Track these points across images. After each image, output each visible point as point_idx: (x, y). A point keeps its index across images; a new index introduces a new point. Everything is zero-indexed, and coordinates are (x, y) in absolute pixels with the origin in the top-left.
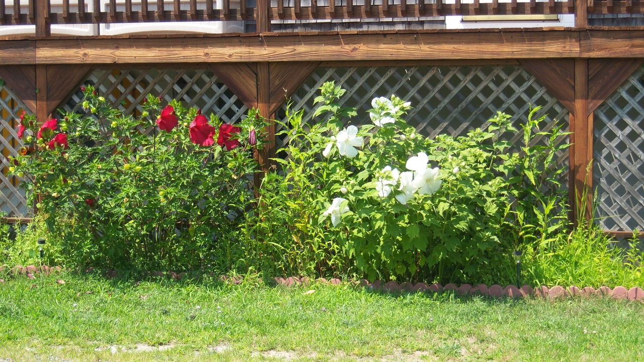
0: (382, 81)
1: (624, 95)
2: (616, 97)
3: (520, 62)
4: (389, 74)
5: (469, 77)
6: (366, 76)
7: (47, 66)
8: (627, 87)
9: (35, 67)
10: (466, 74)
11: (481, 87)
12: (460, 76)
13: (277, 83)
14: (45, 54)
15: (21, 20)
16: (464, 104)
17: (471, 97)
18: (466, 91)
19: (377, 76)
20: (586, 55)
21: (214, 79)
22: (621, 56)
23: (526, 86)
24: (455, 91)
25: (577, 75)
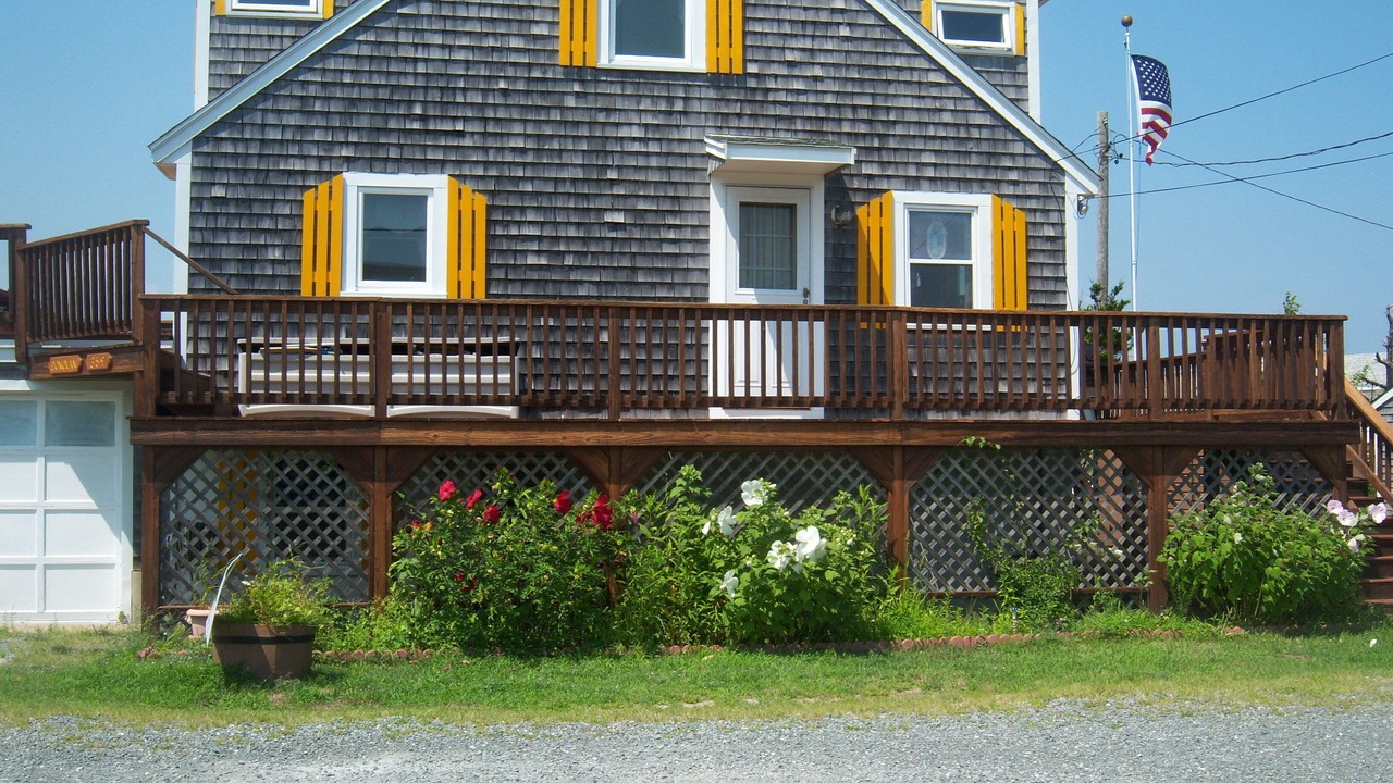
0: (726, 464)
1: (931, 476)
2: (925, 478)
3: (848, 449)
4: (732, 458)
5: (803, 461)
6: (711, 460)
7: (388, 448)
8: (933, 470)
9: (373, 447)
10: (800, 457)
11: (814, 469)
12: (795, 460)
13: (628, 465)
14: (390, 435)
15: (359, 400)
16: (798, 485)
17: (804, 478)
18: (800, 474)
19: (721, 459)
20: (906, 443)
21: (564, 461)
22: (933, 444)
23: (851, 468)
24: (791, 474)
25: (896, 460)
